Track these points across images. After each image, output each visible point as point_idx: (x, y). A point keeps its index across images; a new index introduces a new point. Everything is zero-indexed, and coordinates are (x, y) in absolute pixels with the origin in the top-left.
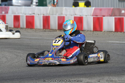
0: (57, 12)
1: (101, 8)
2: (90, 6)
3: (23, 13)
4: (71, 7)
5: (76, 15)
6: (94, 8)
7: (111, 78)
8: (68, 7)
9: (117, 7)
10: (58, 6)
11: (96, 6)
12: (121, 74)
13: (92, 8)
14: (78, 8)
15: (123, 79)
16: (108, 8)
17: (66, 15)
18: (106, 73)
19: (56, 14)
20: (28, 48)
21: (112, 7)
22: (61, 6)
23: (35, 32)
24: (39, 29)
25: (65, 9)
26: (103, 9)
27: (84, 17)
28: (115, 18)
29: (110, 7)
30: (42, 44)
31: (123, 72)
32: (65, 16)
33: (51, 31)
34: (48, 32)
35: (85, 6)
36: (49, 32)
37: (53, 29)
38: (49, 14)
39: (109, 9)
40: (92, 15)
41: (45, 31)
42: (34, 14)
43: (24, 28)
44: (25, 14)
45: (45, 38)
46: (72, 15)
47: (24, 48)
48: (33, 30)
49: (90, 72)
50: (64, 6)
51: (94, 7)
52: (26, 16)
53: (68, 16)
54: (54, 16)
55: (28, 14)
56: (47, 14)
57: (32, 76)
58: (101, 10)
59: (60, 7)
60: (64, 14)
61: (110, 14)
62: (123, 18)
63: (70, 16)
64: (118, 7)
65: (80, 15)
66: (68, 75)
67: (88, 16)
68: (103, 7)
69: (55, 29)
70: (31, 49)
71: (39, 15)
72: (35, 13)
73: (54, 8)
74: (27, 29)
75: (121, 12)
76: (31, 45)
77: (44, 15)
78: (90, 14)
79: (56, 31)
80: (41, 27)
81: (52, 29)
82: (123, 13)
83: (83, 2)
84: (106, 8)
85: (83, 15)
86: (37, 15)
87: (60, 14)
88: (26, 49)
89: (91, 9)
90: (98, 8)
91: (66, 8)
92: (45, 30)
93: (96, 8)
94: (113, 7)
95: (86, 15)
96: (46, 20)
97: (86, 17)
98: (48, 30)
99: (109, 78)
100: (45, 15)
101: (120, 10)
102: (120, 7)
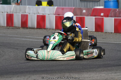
0: (20, 10)
1: (63, 7)
2: (52, 6)
4: (34, 6)
5: (38, 13)
6: (56, 7)
7: (72, 75)
8: (31, 5)
9: (79, 7)
10: (21, 5)
12: (81, 71)
13: (54, 7)
14: (41, 7)
15: (83, 76)
16: (69, 7)
17: (29, 13)
18: (67, 70)
19: (19, 13)
21: (73, 6)
22: (24, 5)
24: (3, 26)
25: (28, 7)
26: (65, 8)
27: (47, 15)
28: (76, 17)
29: (72, 6)
30: (5, 41)
31: (83, 69)
32: (28, 14)
33: (14, 29)
34: (11, 30)
35: (48, 5)
36: (13, 30)
37: (16, 27)
38: (13, 12)
39: (71, 9)
40: (54, 13)
41: (9, 29)
45: (8, 35)
46: (35, 14)
49: (52, 69)
50: (27, 5)
51: (56, 6)
53: (31, 14)
56: (11, 12)
58: (63, 9)
59: (23, 5)
62: (84, 18)
63: (33, 14)
65: (43, 14)
67: (50, 15)
68: (65, 6)
69: (18, 27)
71: (2, 12)
73: (18, 7)
75: (83, 11)
77: (7, 12)
79: (20, 29)
80: (4, 24)
81: (15, 27)
82: (84, 13)
83: (46, 1)
84: (68, 7)
85: (46, 14)
86: (1, 13)
87: (24, 12)
89: (54, 9)
90: (60, 7)
91: (29, 6)
92: (8, 27)
93: (59, 7)
94: (75, 6)
95: (49, 13)
96: (10, 18)
98: (12, 27)
99: (69, 75)
100: (9, 13)
101: (81, 10)
102: (81, 7)
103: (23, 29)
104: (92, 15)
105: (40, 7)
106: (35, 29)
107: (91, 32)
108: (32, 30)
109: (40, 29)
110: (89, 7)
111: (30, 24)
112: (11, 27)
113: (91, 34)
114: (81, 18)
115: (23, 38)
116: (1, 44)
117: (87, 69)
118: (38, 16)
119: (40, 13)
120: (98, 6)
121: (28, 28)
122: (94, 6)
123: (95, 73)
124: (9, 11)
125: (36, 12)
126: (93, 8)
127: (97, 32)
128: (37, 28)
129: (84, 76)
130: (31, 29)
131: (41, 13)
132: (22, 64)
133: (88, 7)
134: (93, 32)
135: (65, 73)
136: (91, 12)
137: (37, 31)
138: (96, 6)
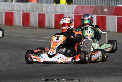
0: (37, 9)
1: (83, 5)
3: (2, 10)
4: (52, 4)
5: (57, 12)
6: (75, 6)
7: (92, 79)
8: (49, 3)
11: (78, 4)
12: (102, 76)
13: (73, 5)
16: (90, 5)
17: (47, 12)
18: (87, 74)
19: (36, 11)
20: (7, 46)
21: (94, 5)
22: (42, 3)
23: (14, 29)
24: (18, 26)
25: (46, 6)
26: (85, 6)
29: (92, 5)
30: (21, 43)
32: (45, 13)
33: (31, 29)
34: (27, 30)
36: (29, 30)
37: (33, 27)
38: (29, 11)
39: (91, 7)
40: (73, 12)
41: (25, 29)
42: (13, 10)
43: (3, 25)
44: (4, 10)
45: (24, 36)
46: (52, 13)
47: (2, 46)
48: (12, 27)
49: (70, 73)
50: (45, 3)
51: (76, 4)
52: (5, 13)
53: (48, 13)
54: (34, 12)
55: (8, 10)
56: (27, 11)
57: (10, 76)
58: (83, 7)
59: (40, 3)
60: (45, 12)
61: (92, 12)
62: (105, 17)
63: (51, 13)
64: (101, 5)
65: (61, 13)
66: (48, 75)
67: (69, 14)
68: (85, 4)
69: (35, 27)
70: (9, 47)
71: (18, 11)
72: (15, 10)
74: (6, 26)
75: (104, 10)
76: (10, 43)
77: (23, 11)
78: (72, 12)
79: (36, 29)
80: (20, 23)
81: (31, 27)
82: (106, 11)
84: (88, 5)
85: (64, 13)
86: (17, 12)
87: (41, 11)
88: (4, 47)
89: (73, 7)
90: (80, 5)
91: (47, 4)
92: (24, 27)
93: (78, 5)
94: (96, 5)
95: (67, 12)
97: (67, 14)
98: (28, 28)
99: (89, 80)
100: (25, 12)
102: (102, 5)
103: (40, 29)
104: (114, 15)
105: (58, 6)
106: (53, 29)
107: (113, 32)
108: (50, 31)
109: (59, 30)
110: (111, 5)
111: (47, 24)
112: (27, 26)
113: (113, 34)
114: (102, 17)
115: (40, 39)
116: (17, 46)
117: (108, 73)
118: (56, 15)
119: (58, 12)
120: (120, 4)
121: (45, 28)
122: (117, 4)
123: (117, 78)
124: (25, 10)
125: (53, 11)
126: (115, 7)
127: (119, 33)
128: (55, 28)
129: (105, 80)
130: (48, 30)
131: (60, 11)
132: (39, 68)
133: (109, 5)
134: (115, 32)
135: (84, 77)
136: (113, 11)
137: (55, 32)
138: (118, 4)
